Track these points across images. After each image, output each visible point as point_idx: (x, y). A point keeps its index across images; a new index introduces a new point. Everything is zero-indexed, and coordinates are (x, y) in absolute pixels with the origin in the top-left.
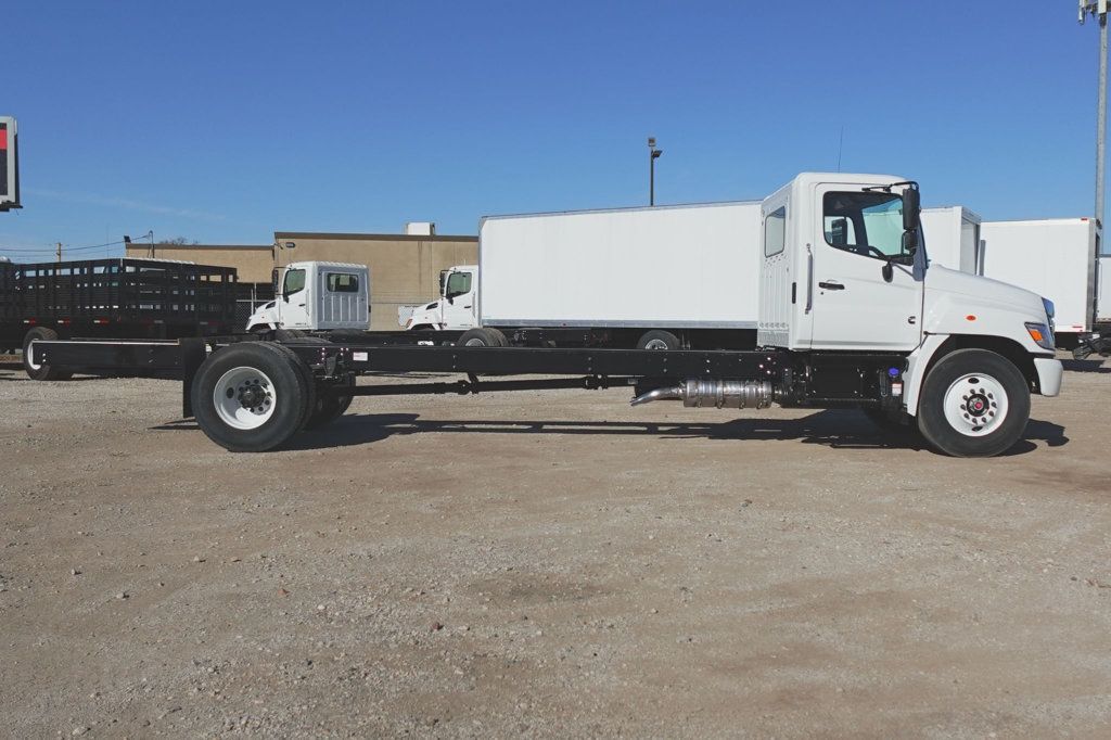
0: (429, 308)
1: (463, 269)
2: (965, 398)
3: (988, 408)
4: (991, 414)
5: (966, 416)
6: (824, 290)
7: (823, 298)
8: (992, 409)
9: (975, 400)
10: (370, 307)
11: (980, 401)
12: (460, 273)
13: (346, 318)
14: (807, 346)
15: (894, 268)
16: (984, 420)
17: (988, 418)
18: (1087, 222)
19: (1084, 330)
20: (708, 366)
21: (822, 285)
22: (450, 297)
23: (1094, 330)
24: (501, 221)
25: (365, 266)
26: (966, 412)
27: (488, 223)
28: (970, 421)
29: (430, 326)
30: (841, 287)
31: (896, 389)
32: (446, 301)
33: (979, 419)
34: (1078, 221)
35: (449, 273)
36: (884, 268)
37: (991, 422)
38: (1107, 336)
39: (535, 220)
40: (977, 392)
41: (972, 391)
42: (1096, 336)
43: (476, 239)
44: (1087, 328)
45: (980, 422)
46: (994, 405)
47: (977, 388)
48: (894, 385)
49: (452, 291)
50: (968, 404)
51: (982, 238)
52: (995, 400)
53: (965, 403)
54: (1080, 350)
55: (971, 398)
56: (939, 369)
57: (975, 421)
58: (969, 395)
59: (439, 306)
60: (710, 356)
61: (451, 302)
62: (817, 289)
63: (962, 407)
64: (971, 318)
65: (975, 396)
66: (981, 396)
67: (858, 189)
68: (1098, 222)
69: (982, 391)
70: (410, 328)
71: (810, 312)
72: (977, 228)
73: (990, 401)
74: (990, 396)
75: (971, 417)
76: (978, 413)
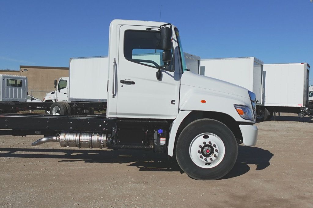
0: (52, 93)
1: (64, 78)
2: (200, 146)
3: (214, 153)
4: (215, 156)
5: (201, 157)
6: (124, 85)
7: (123, 89)
8: (215, 153)
9: (206, 148)
10: (27, 93)
11: (210, 149)
12: (63, 80)
13: (16, 97)
14: (115, 116)
15: (163, 73)
16: (211, 159)
17: (214, 158)
18: (303, 65)
19: (302, 106)
20: (71, 125)
21: (122, 82)
22: (59, 89)
23: (306, 106)
24: (77, 60)
25: (25, 77)
26: (201, 155)
27: (73, 61)
28: (203, 160)
29: (51, 100)
30: (133, 83)
31: (163, 141)
32: (58, 91)
33: (208, 159)
34: (300, 64)
35: (59, 80)
36: (157, 73)
37: (214, 161)
38: (312, 108)
39: (89, 59)
40: (207, 143)
41: (204, 143)
42: (307, 109)
43: (68, 69)
44: (304, 105)
45: (209, 161)
46: (217, 151)
47: (207, 141)
48: (161, 139)
49: (60, 87)
50: (202, 150)
51: (264, 70)
52: (217, 148)
53: (200, 149)
54: (301, 114)
55: (204, 147)
56: (186, 130)
57: (206, 160)
58: (203, 145)
59: (55, 93)
60: (72, 120)
61: (59, 91)
62: (119, 84)
63: (199, 152)
64: (203, 102)
65: (206, 145)
66: (210, 146)
67: (144, 29)
68: (308, 65)
69: (210, 143)
70: (44, 101)
71: (116, 97)
72: (262, 66)
73: (215, 149)
74: (215, 146)
75: (204, 157)
76: (207, 156)
